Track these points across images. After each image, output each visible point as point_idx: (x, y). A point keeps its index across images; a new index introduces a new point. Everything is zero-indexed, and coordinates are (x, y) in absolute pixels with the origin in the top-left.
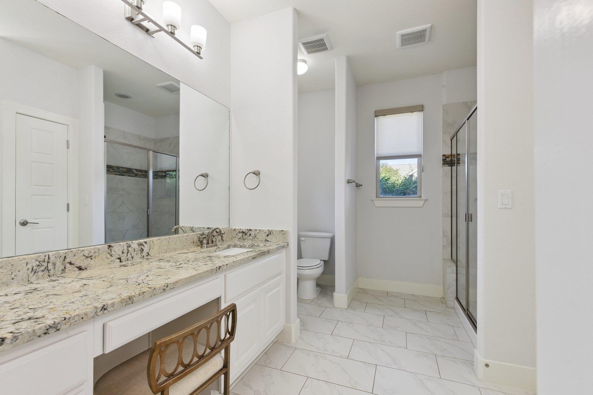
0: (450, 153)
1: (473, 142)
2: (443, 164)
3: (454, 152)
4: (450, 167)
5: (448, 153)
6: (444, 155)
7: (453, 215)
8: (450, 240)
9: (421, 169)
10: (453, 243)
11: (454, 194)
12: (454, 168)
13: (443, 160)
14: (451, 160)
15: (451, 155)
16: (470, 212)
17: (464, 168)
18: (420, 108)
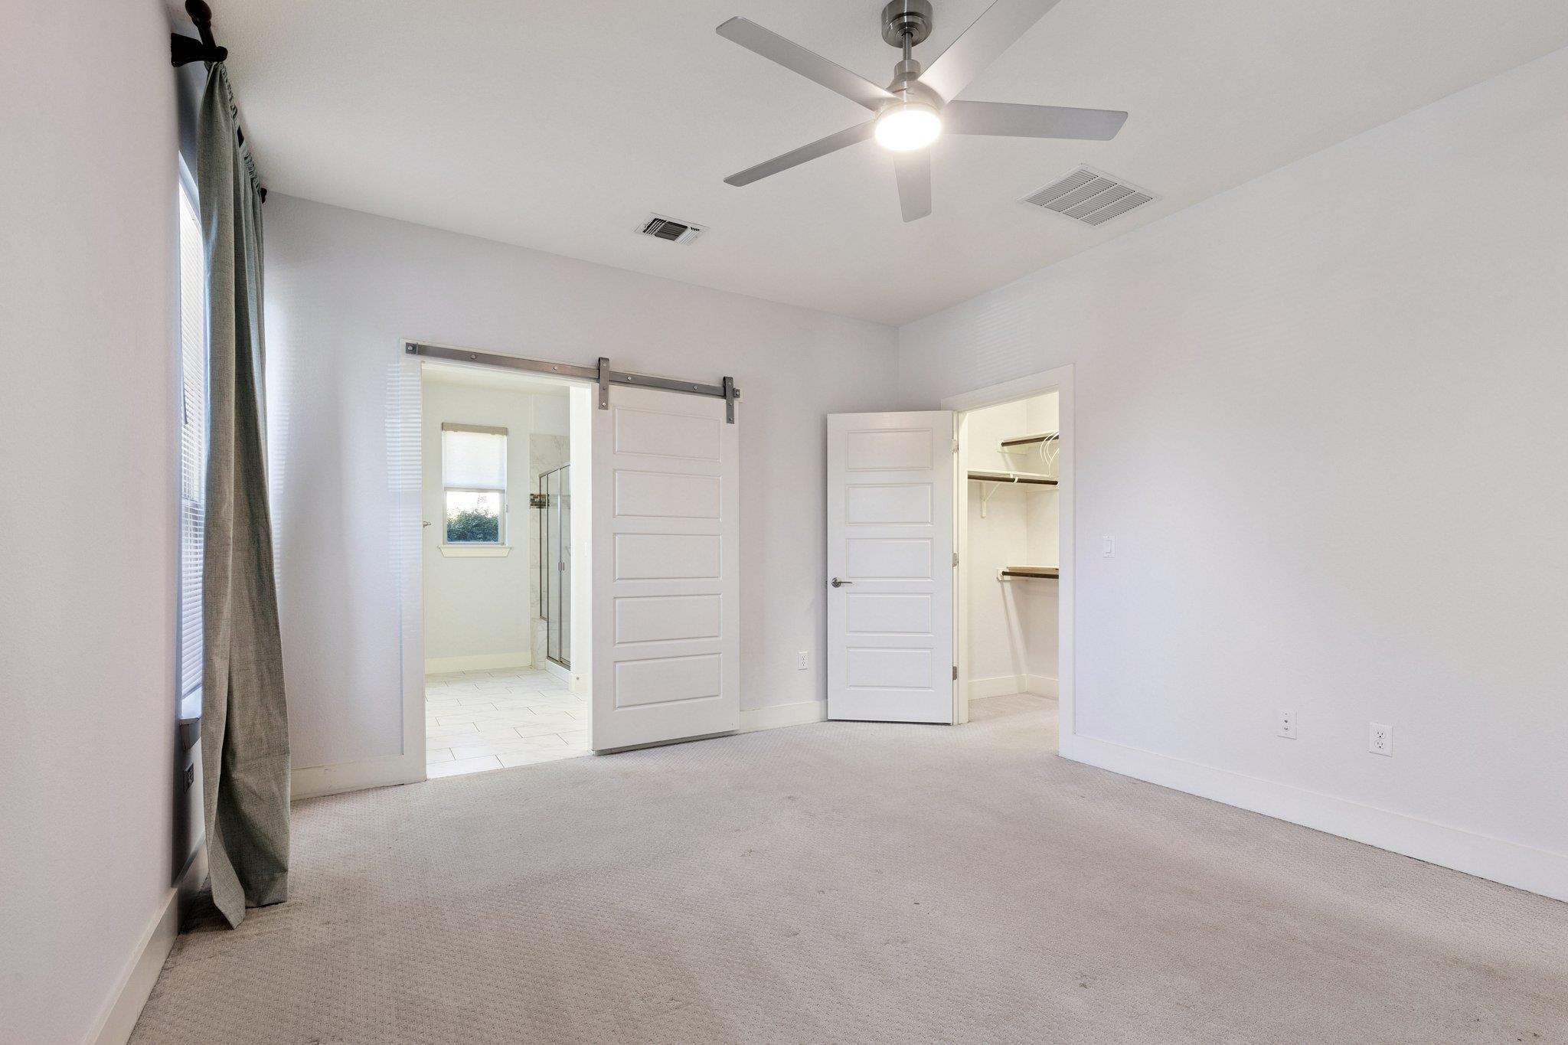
0: (539, 493)
1: (565, 484)
2: (532, 505)
3: (544, 492)
4: (539, 509)
5: (537, 492)
6: (532, 495)
7: (542, 566)
8: (539, 596)
9: (505, 509)
10: (543, 599)
11: (543, 541)
12: (544, 510)
13: (531, 500)
14: (540, 502)
15: (540, 495)
16: (563, 561)
17: (554, 512)
18: (503, 431)
